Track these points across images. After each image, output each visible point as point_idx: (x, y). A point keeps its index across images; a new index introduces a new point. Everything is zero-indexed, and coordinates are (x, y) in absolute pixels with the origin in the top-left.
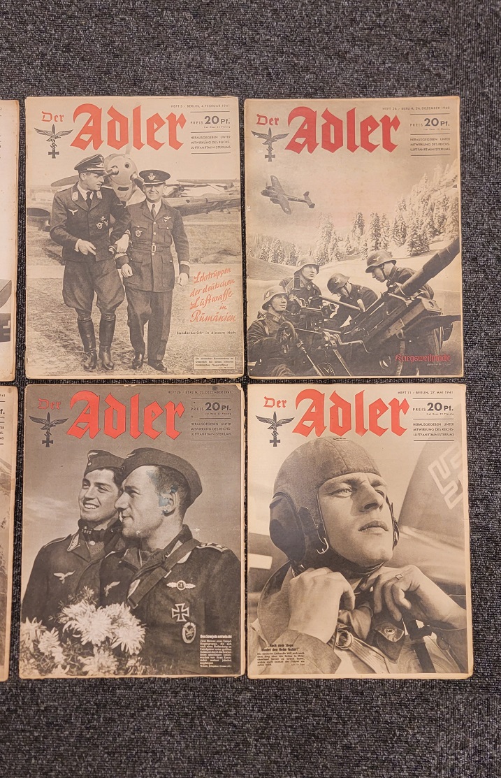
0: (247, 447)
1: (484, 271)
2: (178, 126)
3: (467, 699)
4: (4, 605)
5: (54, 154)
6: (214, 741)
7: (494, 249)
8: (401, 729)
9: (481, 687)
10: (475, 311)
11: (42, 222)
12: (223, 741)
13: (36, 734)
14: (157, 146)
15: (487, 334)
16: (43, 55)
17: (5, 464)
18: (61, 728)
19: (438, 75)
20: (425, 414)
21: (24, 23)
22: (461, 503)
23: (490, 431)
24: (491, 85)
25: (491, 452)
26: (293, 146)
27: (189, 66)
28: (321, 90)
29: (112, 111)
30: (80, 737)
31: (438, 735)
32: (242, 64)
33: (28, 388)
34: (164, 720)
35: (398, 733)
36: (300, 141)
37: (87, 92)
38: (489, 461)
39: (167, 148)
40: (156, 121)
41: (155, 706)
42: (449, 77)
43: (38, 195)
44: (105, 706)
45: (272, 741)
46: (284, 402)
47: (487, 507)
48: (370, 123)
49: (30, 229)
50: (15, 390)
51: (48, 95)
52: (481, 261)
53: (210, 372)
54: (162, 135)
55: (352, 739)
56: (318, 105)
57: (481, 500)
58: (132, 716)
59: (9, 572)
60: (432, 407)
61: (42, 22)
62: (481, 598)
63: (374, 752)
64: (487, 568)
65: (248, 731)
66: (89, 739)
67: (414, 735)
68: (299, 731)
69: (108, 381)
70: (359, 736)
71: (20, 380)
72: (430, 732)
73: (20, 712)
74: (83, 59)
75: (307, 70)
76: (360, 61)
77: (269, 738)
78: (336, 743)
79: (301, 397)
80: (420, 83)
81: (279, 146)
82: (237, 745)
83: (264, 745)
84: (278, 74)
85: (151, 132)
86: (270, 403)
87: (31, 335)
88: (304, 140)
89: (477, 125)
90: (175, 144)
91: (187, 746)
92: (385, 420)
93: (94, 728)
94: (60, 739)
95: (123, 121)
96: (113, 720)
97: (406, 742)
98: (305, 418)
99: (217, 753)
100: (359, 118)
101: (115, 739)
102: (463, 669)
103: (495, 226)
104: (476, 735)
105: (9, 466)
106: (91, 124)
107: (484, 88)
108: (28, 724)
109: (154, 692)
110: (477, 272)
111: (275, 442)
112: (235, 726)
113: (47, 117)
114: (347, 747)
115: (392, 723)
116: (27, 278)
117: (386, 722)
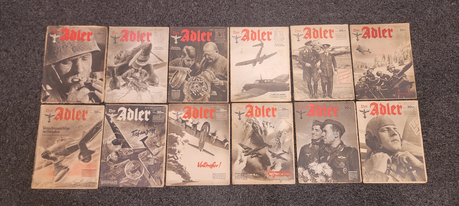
0: (357, 119)
1: (420, 70)
2: (332, 32)
3: (426, 189)
4: (293, 163)
5: (299, 41)
6: (355, 201)
7: (422, 63)
8: (408, 198)
9: (430, 185)
10: (418, 80)
11: (296, 59)
12: (357, 201)
13: (304, 199)
14: (326, 38)
15: (422, 87)
16: (294, 15)
17: (290, 124)
18: (311, 198)
19: (402, 18)
20: (407, 109)
21: (289, 7)
22: (419, 133)
23: (426, 113)
24: (417, 20)
25: (427, 119)
26: (364, 37)
27: (334, 17)
28: (370, 22)
29: (314, 29)
30: (317, 200)
31: (419, 199)
32: (348, 16)
33: (295, 103)
34: (340, 195)
35: (407, 199)
36: (366, 35)
37: (306, 24)
38: (426, 122)
39: (329, 38)
40: (326, 31)
41: (337, 191)
42: (405, 18)
43: (295, 52)
44: (323, 191)
45: (371, 201)
46: (367, 106)
47: (427, 135)
48: (384, 31)
49: (293, 61)
50: (292, 104)
51: (296, 25)
52: (419, 67)
53: (345, 98)
54: (328, 35)
55: (394, 200)
56: (370, 26)
57: (425, 133)
58: (331, 194)
59: (294, 154)
60: (409, 107)
61: (294, 6)
62: (427, 160)
63: (401, 204)
64: (429, 152)
65: (364, 198)
66: (319, 201)
67: (412, 199)
68: (379, 198)
69: (316, 101)
70: (396, 200)
71: (293, 101)
72: (416, 198)
73: (299, 193)
74: (305, 16)
75: (366, 17)
76: (380, 14)
77: (370, 200)
78: (390, 202)
79: (371, 105)
80: (397, 20)
81: (360, 37)
82: (361, 202)
83: (369, 202)
84: (358, 18)
85: (325, 34)
86: (363, 106)
87: (295, 89)
88: (367, 35)
89: (414, 30)
90: (331, 37)
91: (347, 203)
92: (396, 111)
93: (320, 198)
94: (311, 200)
95: (317, 31)
96: (326, 195)
97: (410, 201)
98: (373, 110)
99: (356, 204)
100: (381, 29)
101: (326, 201)
102: (425, 180)
103: (422, 58)
104: (430, 199)
105: (291, 125)
106: (308, 33)
107: (415, 21)
108: (302, 196)
109: (336, 187)
110: (418, 70)
111: (365, 117)
112: (360, 197)
113: (296, 31)
114: (393, 203)
115: (405, 196)
116: (293, 74)
117: (404, 196)
